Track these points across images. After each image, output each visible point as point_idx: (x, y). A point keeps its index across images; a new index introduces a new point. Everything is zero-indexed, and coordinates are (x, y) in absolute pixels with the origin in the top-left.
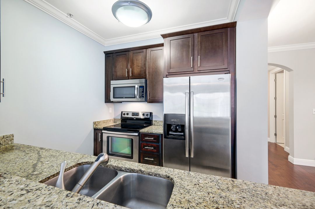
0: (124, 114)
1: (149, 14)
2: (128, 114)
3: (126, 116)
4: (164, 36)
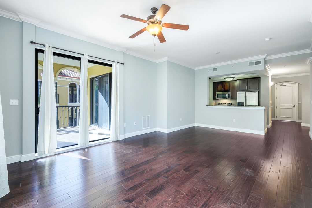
0: (220, 104)
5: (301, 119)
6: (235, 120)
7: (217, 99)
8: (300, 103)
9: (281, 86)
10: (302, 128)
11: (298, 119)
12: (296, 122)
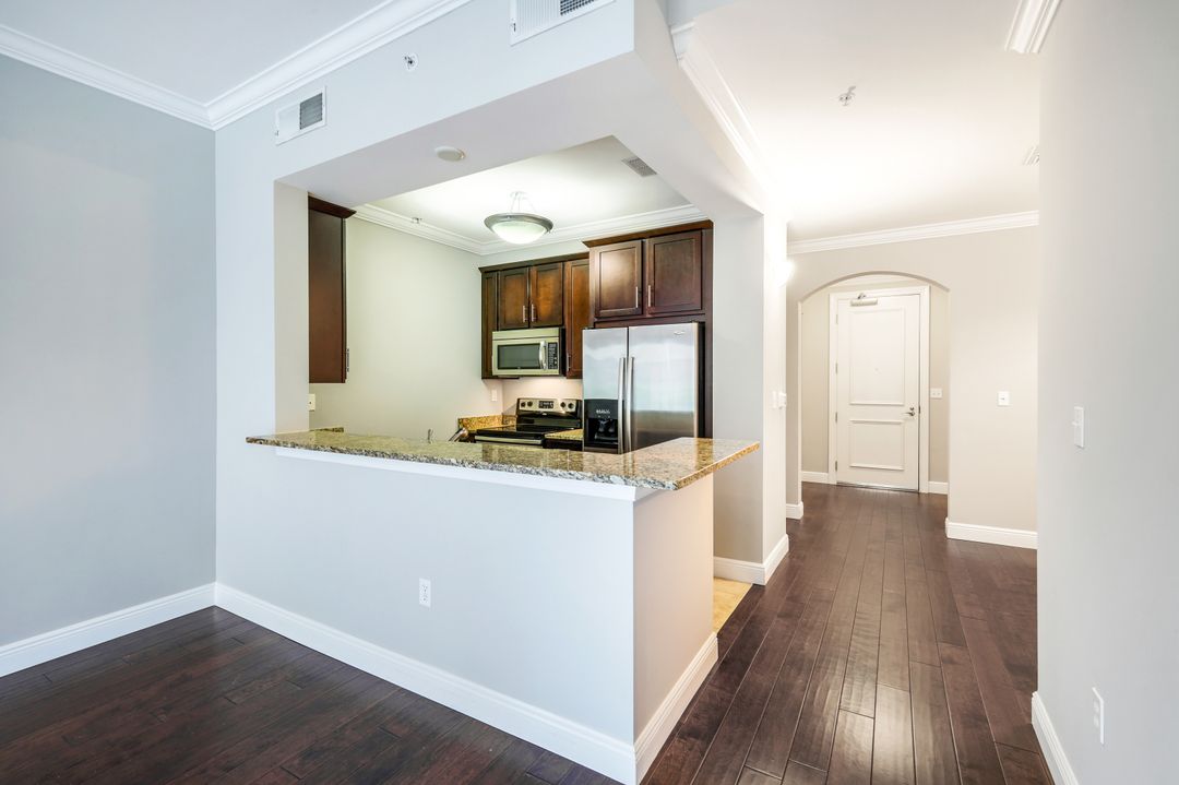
0: (523, 405)
1: (548, 225)
2: (530, 404)
3: (527, 408)
4: (590, 244)
5: (944, 477)
6: (427, 583)
7: (497, 377)
8: (937, 393)
9: (853, 305)
10: (952, 549)
11: (929, 480)
12: (918, 493)
